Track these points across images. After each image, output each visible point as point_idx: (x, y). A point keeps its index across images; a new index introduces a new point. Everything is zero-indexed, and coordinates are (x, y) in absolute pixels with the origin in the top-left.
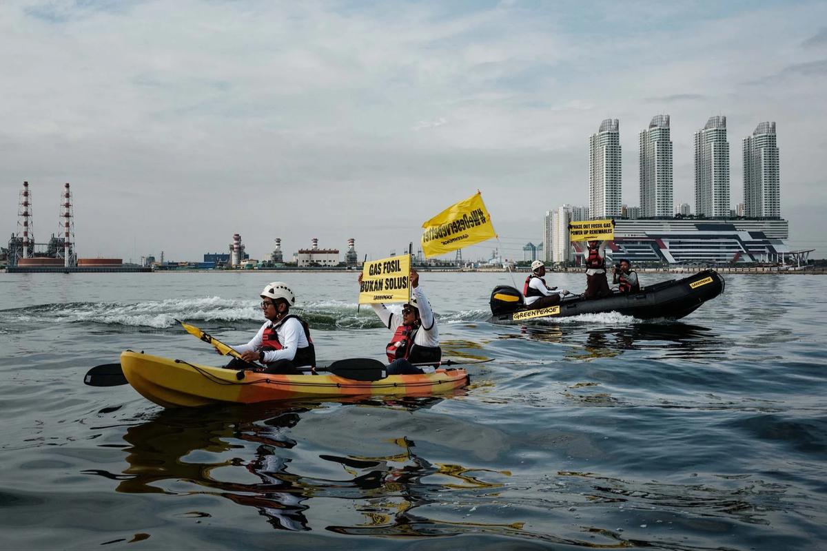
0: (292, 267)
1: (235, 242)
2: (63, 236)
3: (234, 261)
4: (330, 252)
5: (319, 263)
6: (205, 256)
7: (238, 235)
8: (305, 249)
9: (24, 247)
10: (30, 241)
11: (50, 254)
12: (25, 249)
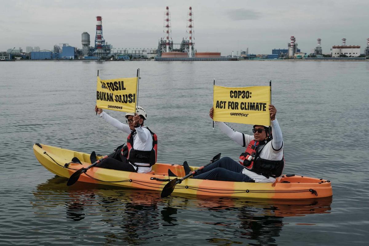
0: (328, 57)
1: (292, 41)
2: (188, 39)
3: (291, 53)
4: (354, 47)
5: (346, 54)
6: (273, 51)
7: (293, 37)
8: (337, 45)
9: (167, 46)
10: (171, 42)
11: (181, 50)
12: (168, 47)
